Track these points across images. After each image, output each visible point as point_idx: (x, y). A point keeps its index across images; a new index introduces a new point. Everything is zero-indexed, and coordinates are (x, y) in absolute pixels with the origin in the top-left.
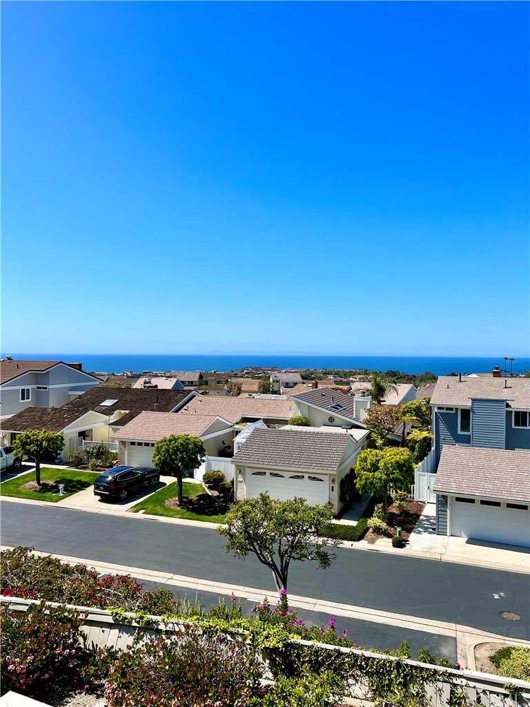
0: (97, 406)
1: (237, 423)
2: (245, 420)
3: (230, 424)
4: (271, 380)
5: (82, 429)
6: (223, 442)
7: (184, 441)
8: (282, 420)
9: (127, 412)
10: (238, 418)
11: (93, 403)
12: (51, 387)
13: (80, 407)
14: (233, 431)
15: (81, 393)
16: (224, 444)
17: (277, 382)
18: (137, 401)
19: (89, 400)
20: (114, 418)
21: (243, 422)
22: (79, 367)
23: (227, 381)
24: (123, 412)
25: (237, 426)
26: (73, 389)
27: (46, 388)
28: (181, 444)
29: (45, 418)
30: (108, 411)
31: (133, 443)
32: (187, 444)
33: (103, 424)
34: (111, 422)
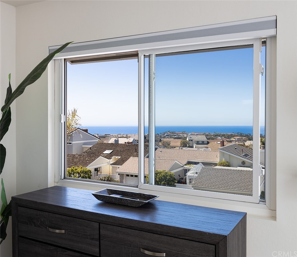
0: (101, 154)
1: (185, 165)
2: (189, 163)
3: (182, 165)
4: (187, 139)
5: (96, 167)
6: (179, 175)
7: (165, 174)
8: (212, 163)
9: (119, 157)
10: (185, 162)
11: (99, 152)
12: (73, 142)
13: (92, 154)
14: (183, 169)
15: (91, 146)
16: (180, 176)
17: (191, 140)
18: (123, 151)
19: (96, 150)
20: (112, 161)
21: (188, 164)
22: (86, 131)
23: (161, 140)
24: (117, 157)
25: (186, 166)
26: (85, 144)
27: (71, 143)
28: (164, 176)
29: (75, 160)
30: (109, 157)
31: (128, 175)
32: (167, 176)
33: (106, 164)
34: (111, 163)
